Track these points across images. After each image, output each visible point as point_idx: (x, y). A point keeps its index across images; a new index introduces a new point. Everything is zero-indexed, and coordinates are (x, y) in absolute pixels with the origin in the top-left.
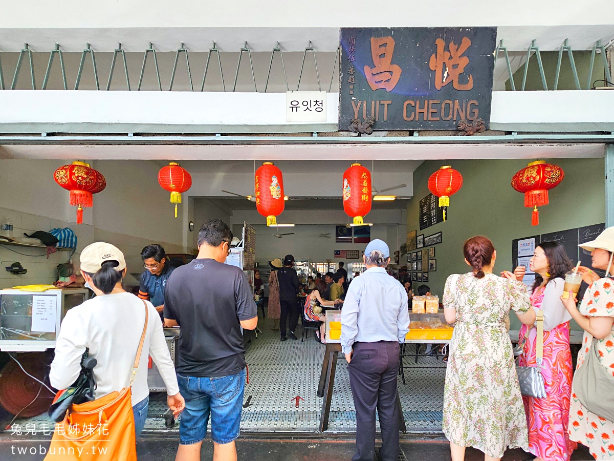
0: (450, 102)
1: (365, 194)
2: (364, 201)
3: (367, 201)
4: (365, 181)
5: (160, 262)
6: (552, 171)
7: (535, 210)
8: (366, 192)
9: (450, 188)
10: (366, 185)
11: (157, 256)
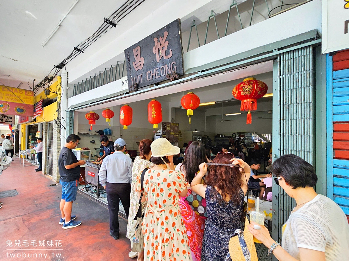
0: (163, 66)
1: (153, 114)
2: (153, 118)
3: (155, 117)
4: (153, 108)
5: (106, 142)
6: (244, 86)
7: (249, 113)
8: (154, 113)
9: (192, 104)
10: (154, 110)
11: (104, 141)
